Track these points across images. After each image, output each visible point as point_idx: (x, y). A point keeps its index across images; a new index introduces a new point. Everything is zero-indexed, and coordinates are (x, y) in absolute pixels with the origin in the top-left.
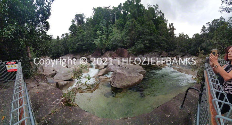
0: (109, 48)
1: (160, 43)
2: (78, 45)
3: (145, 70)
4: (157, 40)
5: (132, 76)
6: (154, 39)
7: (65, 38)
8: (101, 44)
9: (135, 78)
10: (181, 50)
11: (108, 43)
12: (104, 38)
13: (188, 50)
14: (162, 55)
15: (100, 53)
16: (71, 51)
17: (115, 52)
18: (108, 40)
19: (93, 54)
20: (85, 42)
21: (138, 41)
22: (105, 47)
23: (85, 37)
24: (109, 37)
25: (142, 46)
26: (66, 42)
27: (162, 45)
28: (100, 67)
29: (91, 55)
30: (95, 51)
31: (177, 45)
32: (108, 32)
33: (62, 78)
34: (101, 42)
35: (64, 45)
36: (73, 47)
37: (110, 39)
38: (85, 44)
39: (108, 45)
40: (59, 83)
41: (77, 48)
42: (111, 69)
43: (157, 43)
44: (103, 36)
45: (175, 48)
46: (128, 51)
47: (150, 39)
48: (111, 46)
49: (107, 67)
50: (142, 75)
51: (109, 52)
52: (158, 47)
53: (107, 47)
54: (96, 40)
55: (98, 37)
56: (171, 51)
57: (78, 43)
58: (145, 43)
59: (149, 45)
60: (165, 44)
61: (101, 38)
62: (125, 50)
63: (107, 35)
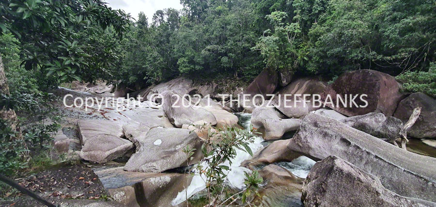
0: (309, 69)
2: (207, 53)
7: (164, 27)
8: (281, 53)
11: (306, 52)
12: (291, 34)
15: (275, 84)
16: (184, 69)
17: (330, 82)
18: (308, 39)
19: (251, 84)
20: (229, 44)
22: (292, 64)
23: (230, 30)
24: (312, 31)
26: (171, 39)
28: (269, 131)
29: (242, 89)
30: (256, 75)
32: (310, 11)
33: (154, 164)
34: (280, 46)
35: (163, 50)
36: (194, 57)
37: (316, 36)
38: (230, 51)
39: (307, 56)
40: (144, 185)
41: (203, 63)
42: (309, 148)
44: (290, 27)
48: (318, 62)
49: (295, 137)
51: (306, 84)
53: (302, 63)
54: (264, 39)
55: (273, 32)
57: (208, 47)
61: (280, 34)
62: (384, 78)
63: (306, 22)
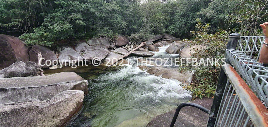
1: (108, 17)
3: (85, 79)
4: (101, 12)
5: (57, 102)
6: (92, 10)
9: (65, 104)
10: (152, 29)
13: (167, 27)
14: (115, 43)
21: (52, 13)
25: (67, 25)
27: (112, 21)
31: (144, 20)
43: (101, 19)
45: (140, 26)
46: (21, 40)
47: (84, 9)
50: (82, 93)
52: (104, 26)
56: (134, 33)
58: (72, 18)
59: (84, 24)
60: (119, 19)
